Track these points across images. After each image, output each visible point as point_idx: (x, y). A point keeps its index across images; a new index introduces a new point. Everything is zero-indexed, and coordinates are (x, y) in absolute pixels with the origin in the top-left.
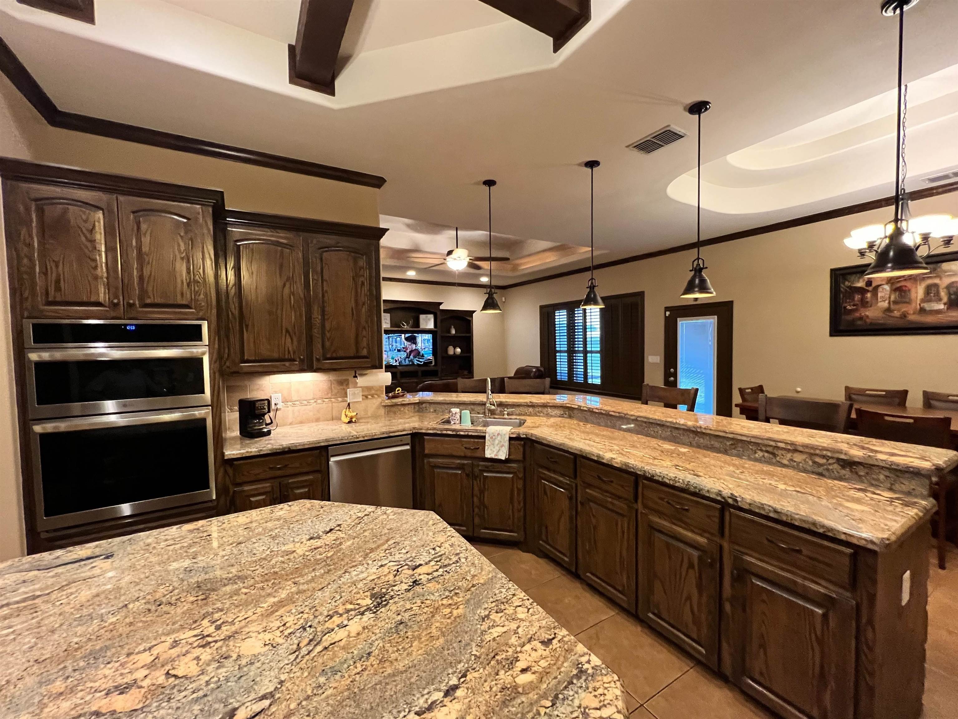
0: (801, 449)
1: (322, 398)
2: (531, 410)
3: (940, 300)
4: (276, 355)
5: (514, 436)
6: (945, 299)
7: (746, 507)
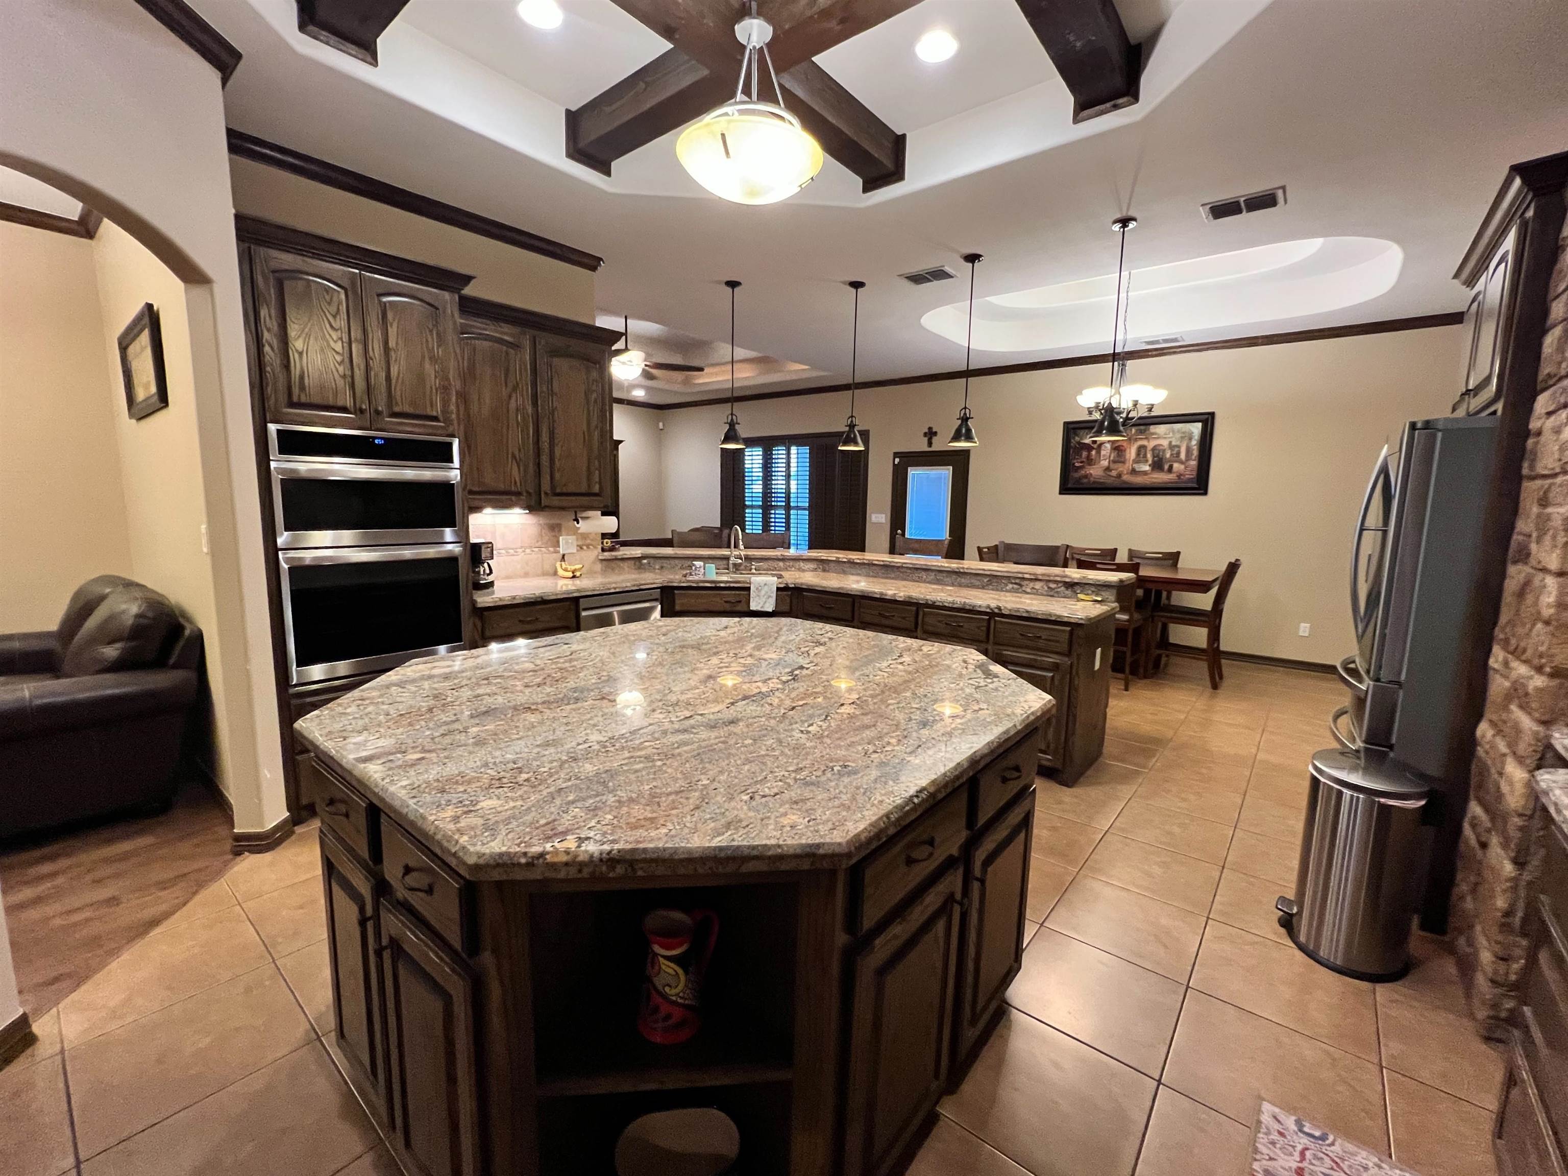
0: (1040, 577)
1: (531, 547)
2: (781, 564)
3: (1147, 461)
4: (502, 487)
5: (782, 586)
6: (1150, 462)
7: (1007, 612)
